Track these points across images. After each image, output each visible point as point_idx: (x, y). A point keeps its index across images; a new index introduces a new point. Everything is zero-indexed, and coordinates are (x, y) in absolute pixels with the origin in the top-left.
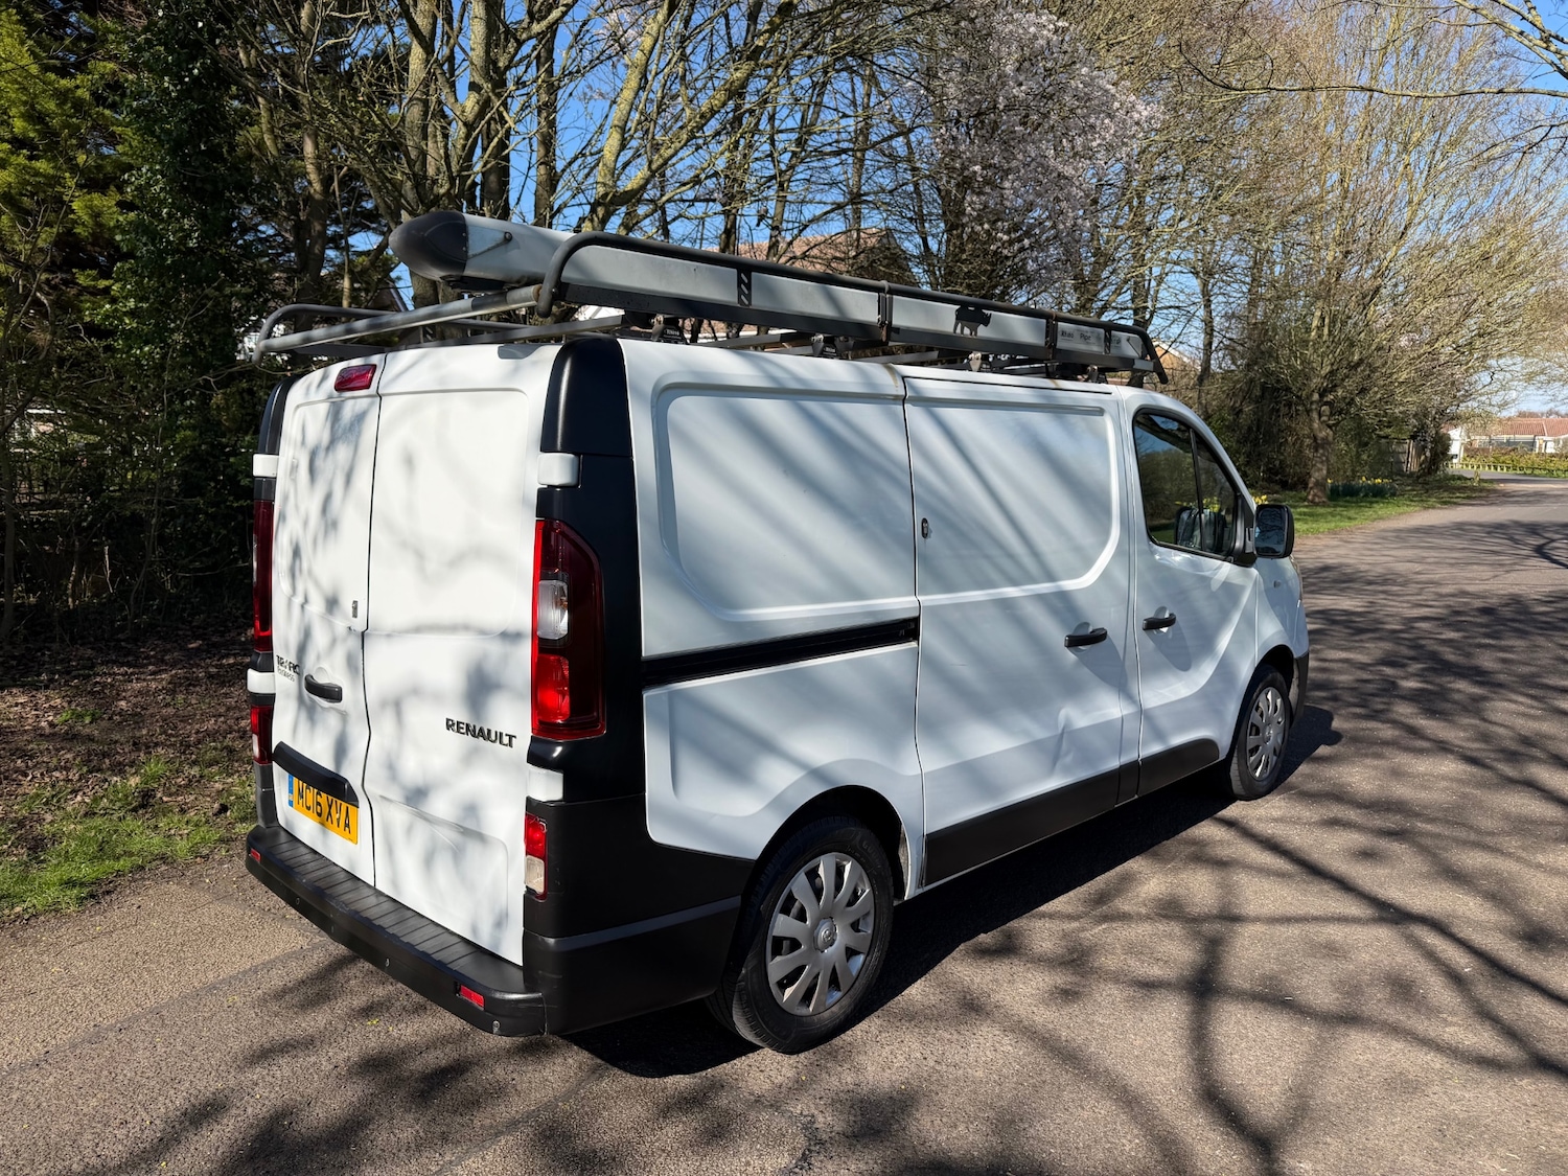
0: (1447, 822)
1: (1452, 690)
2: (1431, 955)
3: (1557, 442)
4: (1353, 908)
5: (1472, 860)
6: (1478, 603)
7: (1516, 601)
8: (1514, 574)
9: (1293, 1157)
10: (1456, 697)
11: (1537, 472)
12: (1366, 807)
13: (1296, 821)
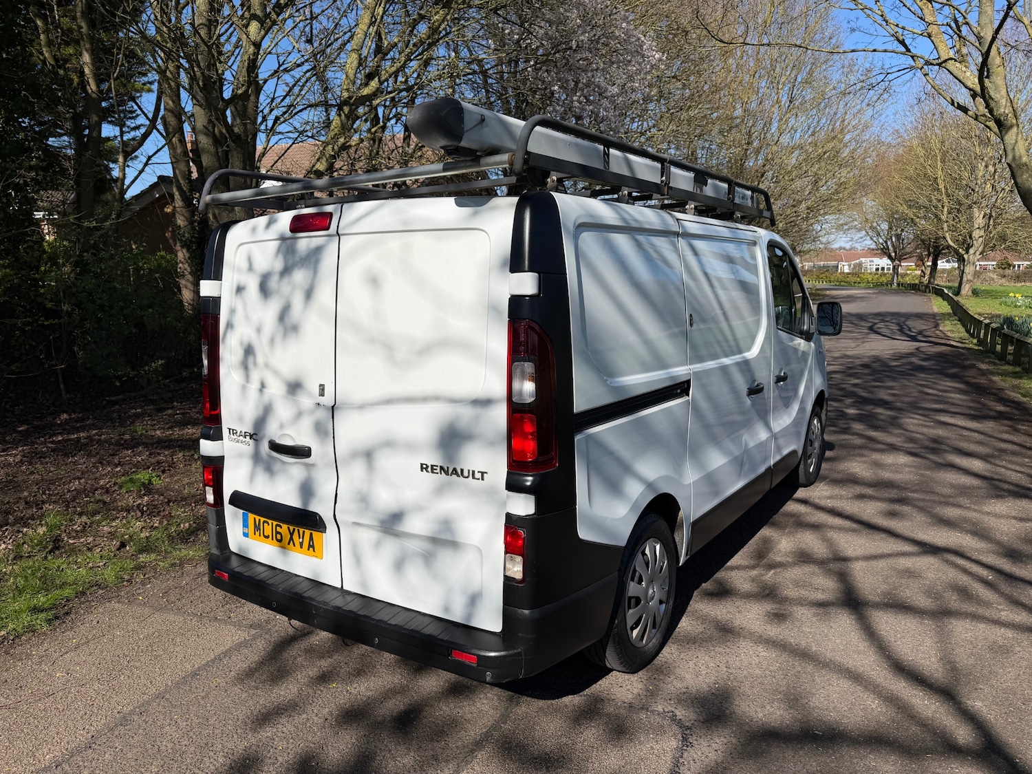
0: (924, 492)
1: (878, 413)
2: (965, 571)
3: (849, 266)
4: (908, 548)
5: (951, 512)
6: (858, 362)
7: (877, 359)
8: (867, 344)
9: (969, 699)
10: (882, 417)
11: (842, 283)
12: (875, 486)
13: (841, 497)
